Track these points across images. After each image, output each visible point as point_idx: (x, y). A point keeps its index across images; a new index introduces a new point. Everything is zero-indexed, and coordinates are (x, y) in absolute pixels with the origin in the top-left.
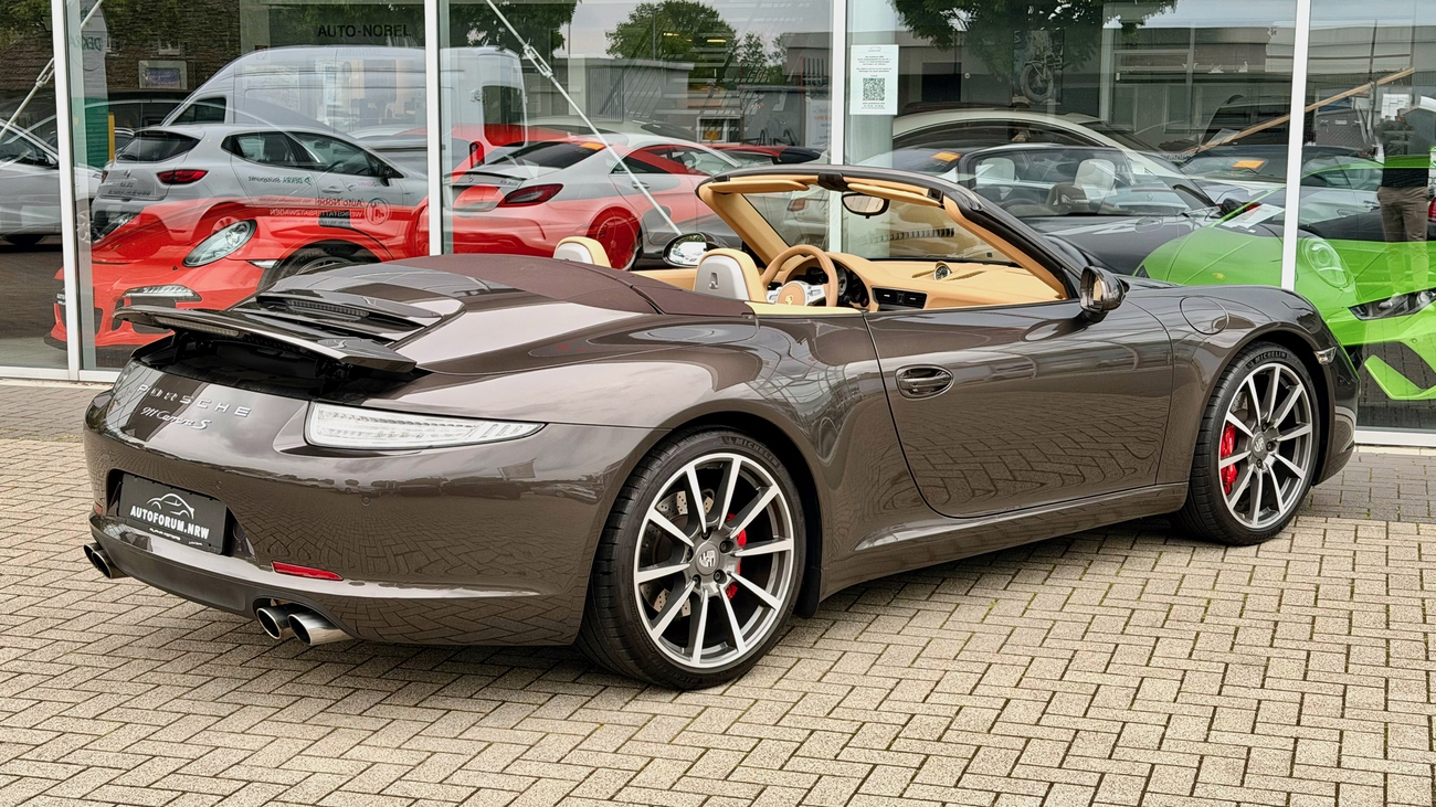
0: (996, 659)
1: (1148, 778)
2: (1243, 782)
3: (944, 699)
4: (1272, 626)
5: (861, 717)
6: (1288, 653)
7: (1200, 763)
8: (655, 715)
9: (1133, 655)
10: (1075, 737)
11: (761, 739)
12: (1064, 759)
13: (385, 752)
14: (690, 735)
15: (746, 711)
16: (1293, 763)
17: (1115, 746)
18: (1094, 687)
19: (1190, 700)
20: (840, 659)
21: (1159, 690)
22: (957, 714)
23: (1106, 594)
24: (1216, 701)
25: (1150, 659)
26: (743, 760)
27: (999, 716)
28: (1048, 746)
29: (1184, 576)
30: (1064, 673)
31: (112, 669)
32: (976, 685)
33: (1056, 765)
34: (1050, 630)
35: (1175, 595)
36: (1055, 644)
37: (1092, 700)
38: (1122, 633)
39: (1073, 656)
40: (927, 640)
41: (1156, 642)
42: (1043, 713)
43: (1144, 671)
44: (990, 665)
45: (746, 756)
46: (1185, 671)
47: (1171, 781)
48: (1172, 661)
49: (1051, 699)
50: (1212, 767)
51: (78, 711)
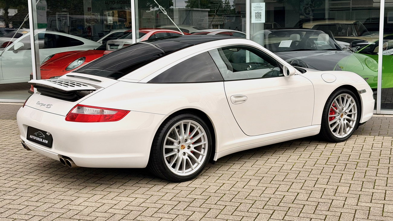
0: (295, 181)
1: (340, 217)
2: (368, 218)
3: (280, 193)
4: (376, 170)
5: (255, 199)
6: (381, 178)
7: (355, 212)
8: (195, 199)
9: (335, 179)
10: (318, 204)
11: (226, 206)
12: (315, 211)
13: (118, 211)
14: (206, 205)
15: (222, 197)
16: (383, 212)
17: (330, 207)
18: (324, 189)
19: (352, 192)
20: (249, 181)
21: (343, 189)
22: (283, 197)
23: (327, 161)
24: (360, 193)
25: (340, 180)
26: (221, 212)
27: (295, 198)
28: (310, 207)
29: (350, 155)
30: (315, 185)
31: (42, 187)
32: (289, 189)
33: (313, 213)
34: (311, 172)
35: (348, 161)
36: (312, 176)
37: (323, 193)
38: (332, 173)
39: (317, 180)
40: (274, 175)
41: (342, 175)
42: (309, 197)
43: (338, 184)
44: (293, 182)
45: (222, 211)
46: (351, 184)
47: (347, 217)
48: (347, 181)
49: (311, 193)
50: (359, 213)
51: (33, 199)
